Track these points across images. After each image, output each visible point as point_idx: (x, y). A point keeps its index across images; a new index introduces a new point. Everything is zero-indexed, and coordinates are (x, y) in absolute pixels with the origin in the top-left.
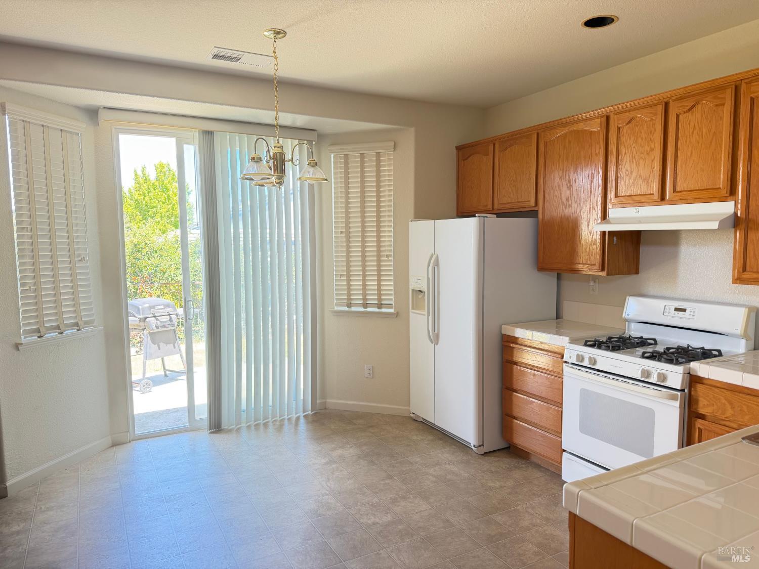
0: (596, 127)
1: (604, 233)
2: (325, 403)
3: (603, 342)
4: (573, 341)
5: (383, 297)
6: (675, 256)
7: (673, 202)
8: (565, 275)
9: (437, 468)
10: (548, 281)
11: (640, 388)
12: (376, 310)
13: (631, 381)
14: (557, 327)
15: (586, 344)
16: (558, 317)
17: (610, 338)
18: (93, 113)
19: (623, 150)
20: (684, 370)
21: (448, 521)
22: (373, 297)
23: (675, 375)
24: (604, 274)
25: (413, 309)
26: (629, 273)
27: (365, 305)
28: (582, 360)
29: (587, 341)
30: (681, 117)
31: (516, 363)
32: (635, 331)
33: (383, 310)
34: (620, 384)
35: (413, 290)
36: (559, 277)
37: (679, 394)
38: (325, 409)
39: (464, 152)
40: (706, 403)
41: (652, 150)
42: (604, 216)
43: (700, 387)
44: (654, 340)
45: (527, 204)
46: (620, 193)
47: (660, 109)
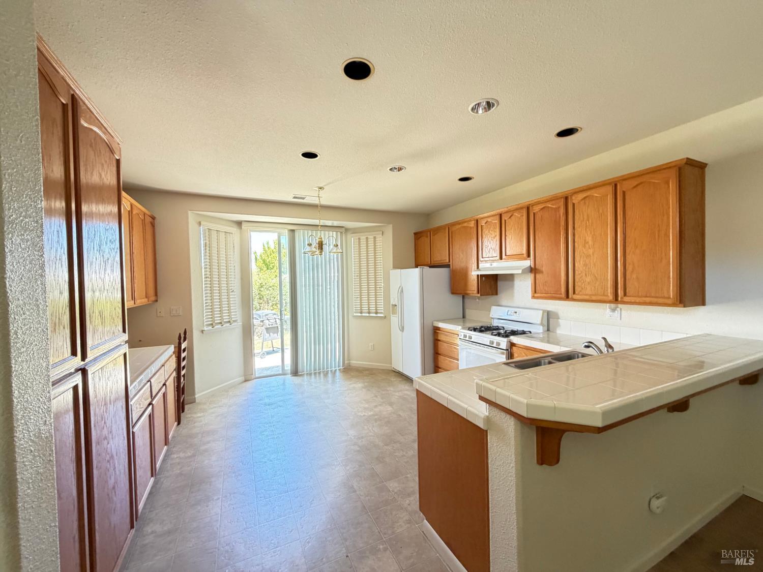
0: (472, 224)
1: (478, 275)
2: (350, 363)
3: (477, 328)
4: (463, 328)
5: (378, 309)
6: (512, 286)
7: (507, 260)
8: (466, 296)
9: (400, 393)
10: (459, 299)
11: (490, 350)
12: (375, 315)
13: (482, 346)
14: (463, 323)
15: (469, 329)
16: (464, 317)
17: (482, 327)
18: (239, 224)
19: (484, 236)
20: (507, 340)
21: (400, 415)
22: (373, 309)
23: (503, 342)
24: (479, 295)
25: (392, 314)
26: (492, 295)
27: (369, 313)
28: (466, 337)
29: (469, 328)
30: (507, 221)
31: (439, 340)
32: (496, 323)
33: (378, 315)
34: (482, 348)
35: (392, 305)
36: (463, 297)
37: (505, 351)
38: (350, 366)
39: (418, 235)
40: (517, 355)
41: (496, 236)
42: (478, 268)
43: (514, 348)
44: (503, 327)
45: (445, 261)
46: (484, 256)
47: (498, 217)
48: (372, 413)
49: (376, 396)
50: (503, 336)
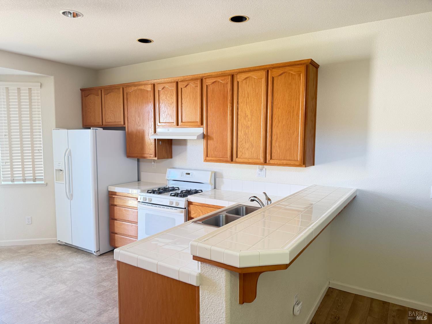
0: (149, 88)
1: (155, 140)
3: (155, 191)
4: (143, 191)
5: (36, 175)
6: (186, 150)
7: (182, 127)
8: (141, 160)
9: (72, 267)
10: (133, 163)
11: (169, 210)
12: (32, 182)
13: (166, 207)
14: (138, 185)
15: (148, 192)
16: (139, 180)
17: (159, 189)
19: (161, 101)
20: (186, 199)
21: (76, 291)
22: (29, 174)
23: (182, 202)
24: (156, 158)
25: (56, 180)
26: (168, 158)
27: (24, 180)
28: (146, 200)
29: (148, 191)
30: (183, 89)
31: (116, 205)
32: (171, 185)
33: (37, 182)
34: (162, 209)
35: (56, 170)
36: (138, 161)
37: (184, 210)
39: (85, 93)
40: (193, 212)
41: (172, 103)
42: (155, 132)
43: (191, 206)
44: (178, 188)
45: (119, 123)
46: (161, 121)
47: (175, 84)
48: (41, 297)
49: (43, 277)
50: (181, 196)
